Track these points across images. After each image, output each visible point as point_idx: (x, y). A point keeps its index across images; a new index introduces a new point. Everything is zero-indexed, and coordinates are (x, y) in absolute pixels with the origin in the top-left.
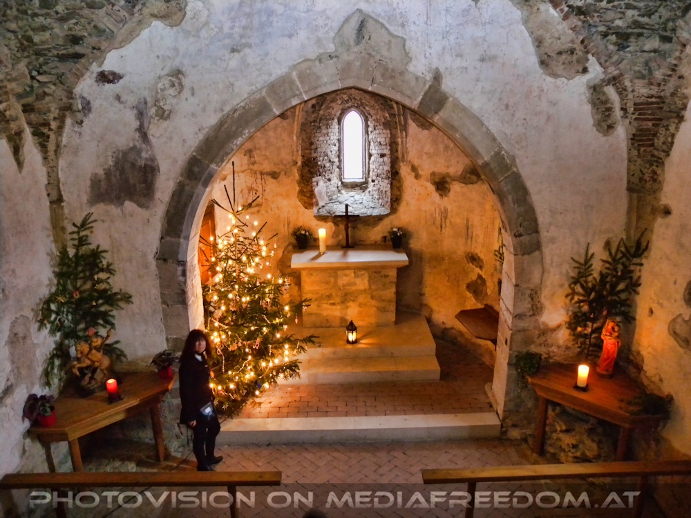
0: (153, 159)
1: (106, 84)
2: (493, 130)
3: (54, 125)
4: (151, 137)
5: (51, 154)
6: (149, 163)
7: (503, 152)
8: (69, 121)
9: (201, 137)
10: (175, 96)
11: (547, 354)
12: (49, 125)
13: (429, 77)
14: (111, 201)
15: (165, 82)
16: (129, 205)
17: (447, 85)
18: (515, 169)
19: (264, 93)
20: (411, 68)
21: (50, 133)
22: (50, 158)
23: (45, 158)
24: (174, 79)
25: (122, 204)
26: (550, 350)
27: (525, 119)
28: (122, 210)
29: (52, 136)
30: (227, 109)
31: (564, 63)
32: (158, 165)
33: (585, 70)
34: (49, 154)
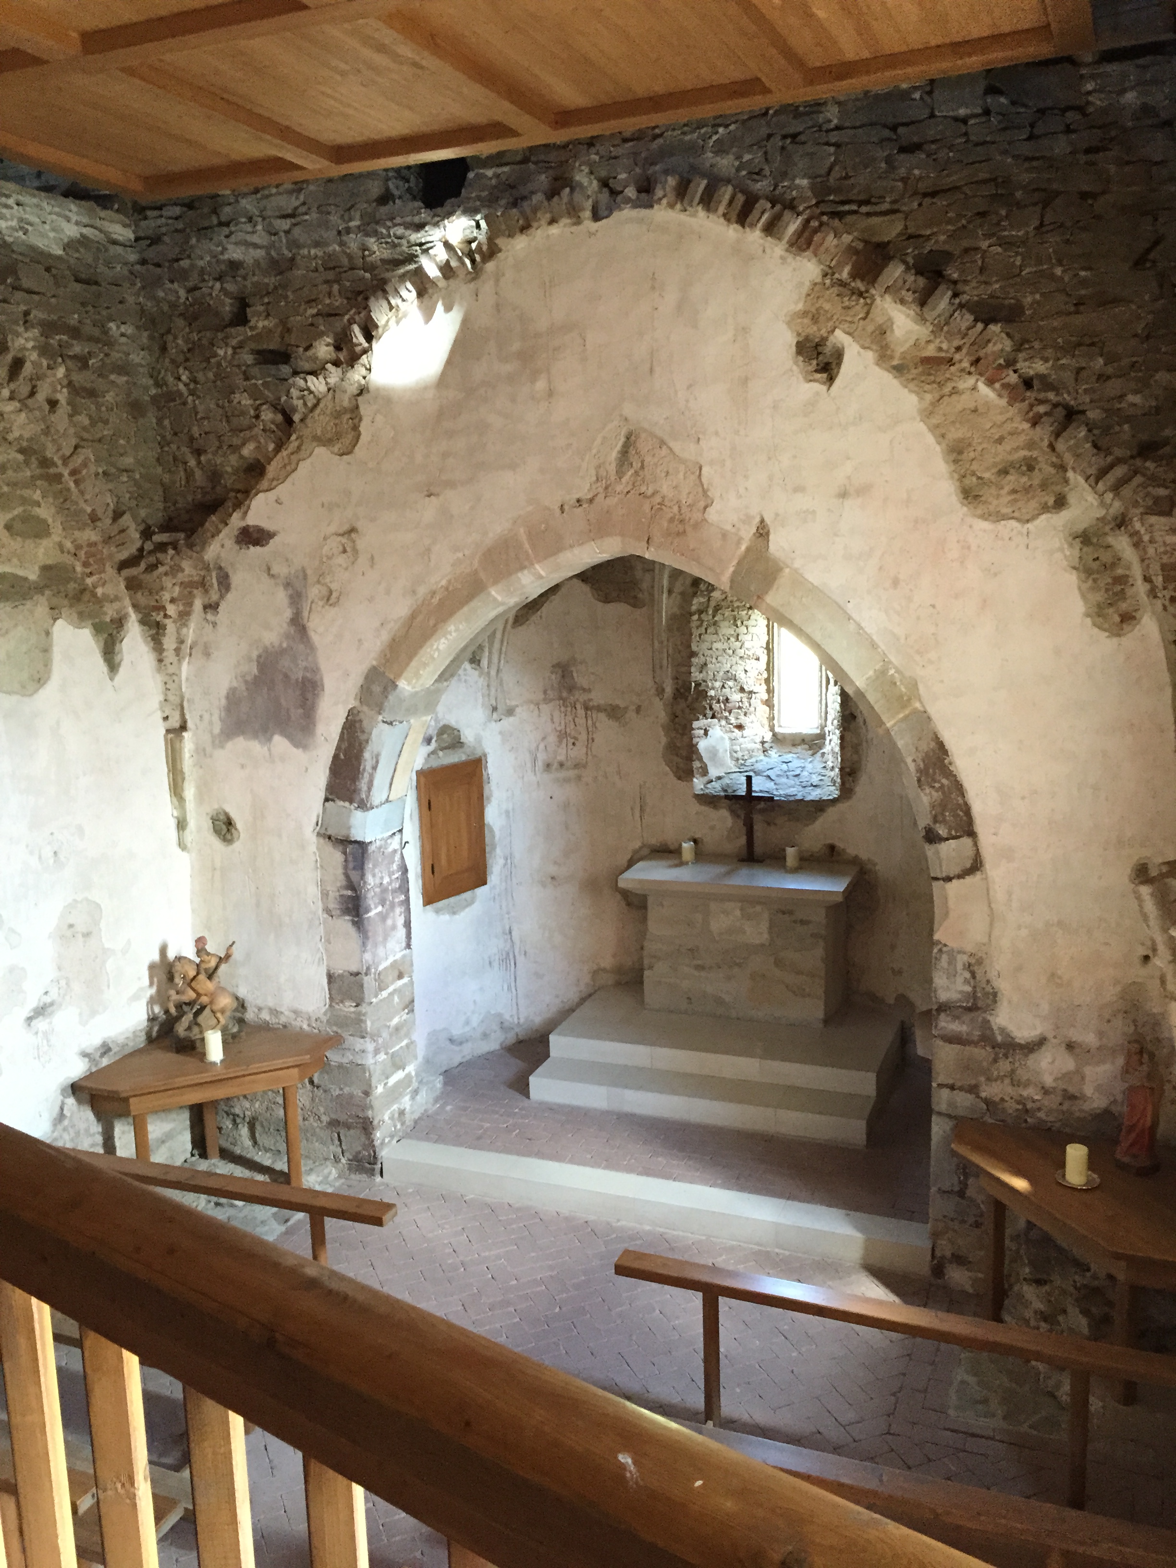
0: (316, 670)
1: (252, 548)
2: (871, 628)
3: (171, 610)
4: (312, 634)
5: (169, 655)
6: (308, 675)
7: (892, 672)
8: (198, 604)
9: (386, 636)
10: (346, 569)
11: (1018, 1103)
12: (164, 608)
13: (748, 533)
14: (255, 736)
15: (334, 544)
16: (279, 742)
17: (778, 544)
18: (917, 705)
19: (476, 564)
20: (712, 515)
21: (167, 621)
22: (167, 661)
23: (160, 661)
24: (344, 540)
25: (270, 740)
26: (1025, 1093)
27: (933, 606)
28: (269, 750)
29: (171, 627)
30: (422, 591)
31: (1014, 491)
32: (322, 680)
33: (1060, 503)
34: (165, 654)
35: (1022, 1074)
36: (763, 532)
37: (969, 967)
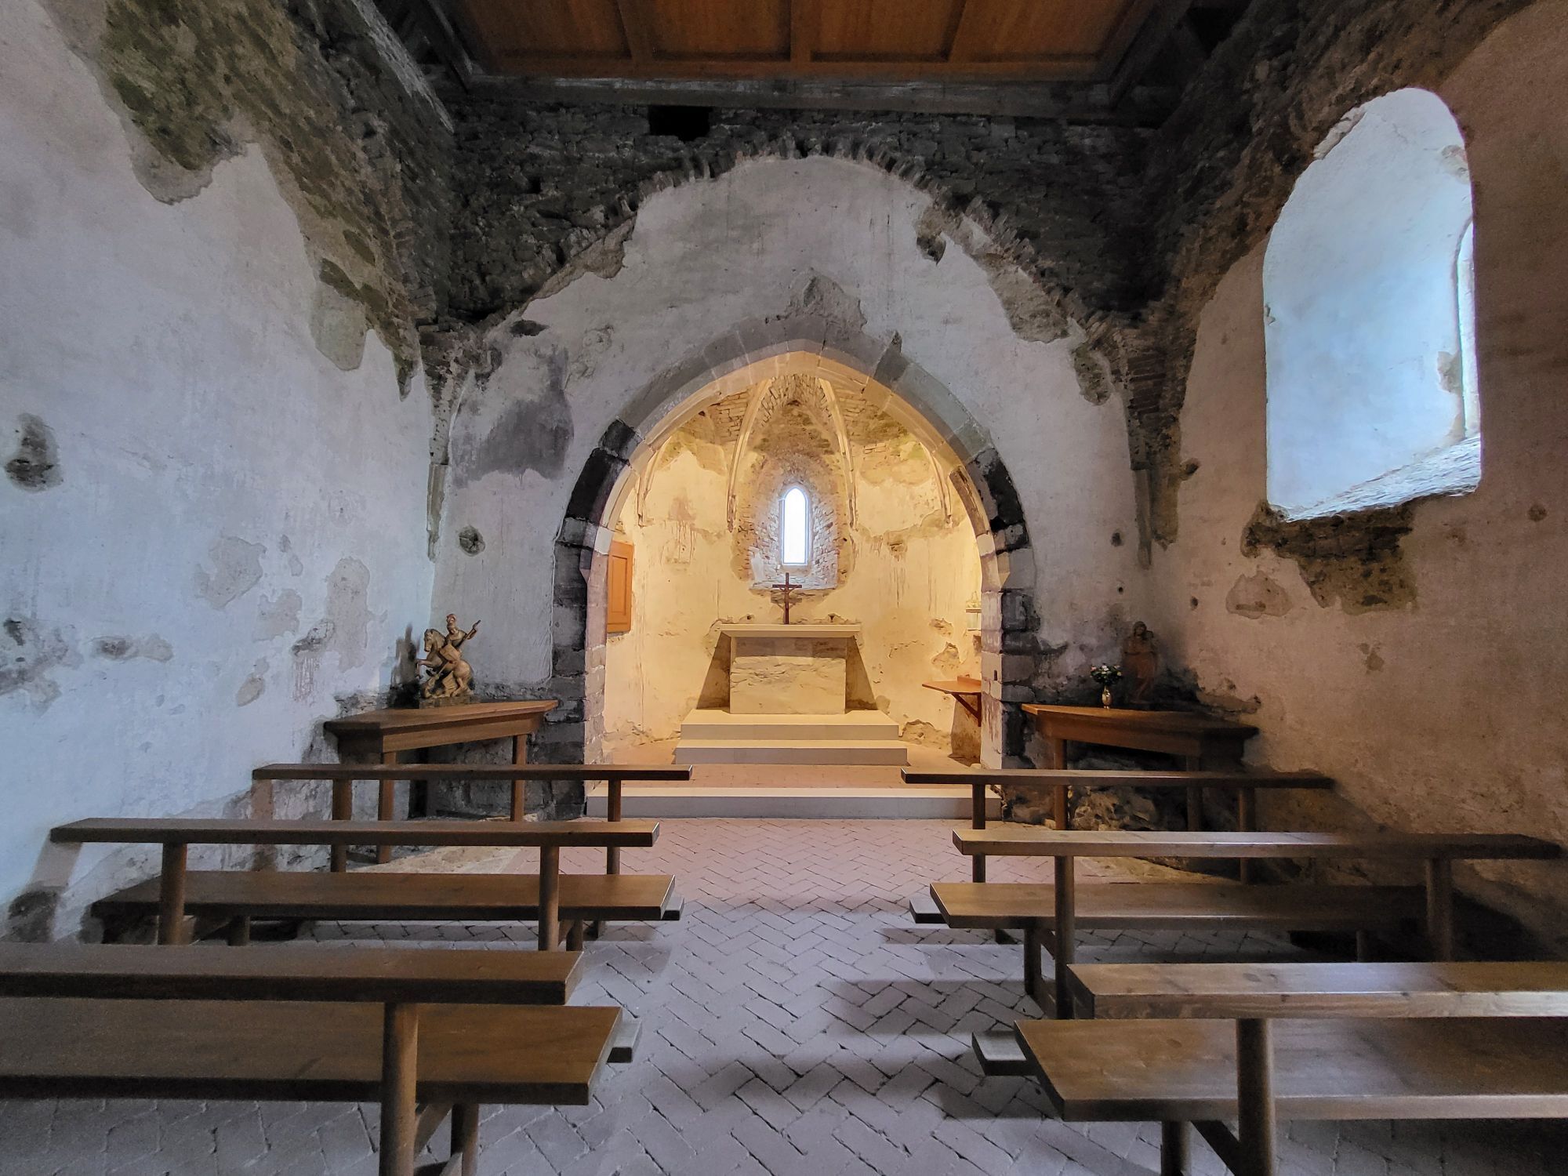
0: (568, 422)
1: (524, 336)
2: (961, 399)
3: (454, 367)
4: (568, 397)
5: (445, 402)
6: (561, 425)
7: (974, 425)
8: (472, 373)
9: (628, 399)
10: (601, 353)
12: (448, 365)
13: (888, 341)
14: (509, 469)
15: (593, 336)
16: (531, 475)
17: (907, 349)
18: (990, 445)
19: (702, 353)
20: (866, 329)
21: (448, 376)
22: (441, 408)
23: (436, 406)
24: (601, 334)
25: (523, 472)
27: (998, 387)
28: (521, 480)
29: (450, 382)
30: (660, 369)
31: (1039, 327)
32: (572, 428)
33: (1064, 334)
34: (441, 401)
35: (1055, 670)
36: (897, 341)
37: (1023, 604)
